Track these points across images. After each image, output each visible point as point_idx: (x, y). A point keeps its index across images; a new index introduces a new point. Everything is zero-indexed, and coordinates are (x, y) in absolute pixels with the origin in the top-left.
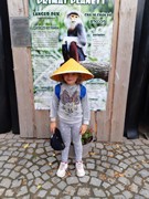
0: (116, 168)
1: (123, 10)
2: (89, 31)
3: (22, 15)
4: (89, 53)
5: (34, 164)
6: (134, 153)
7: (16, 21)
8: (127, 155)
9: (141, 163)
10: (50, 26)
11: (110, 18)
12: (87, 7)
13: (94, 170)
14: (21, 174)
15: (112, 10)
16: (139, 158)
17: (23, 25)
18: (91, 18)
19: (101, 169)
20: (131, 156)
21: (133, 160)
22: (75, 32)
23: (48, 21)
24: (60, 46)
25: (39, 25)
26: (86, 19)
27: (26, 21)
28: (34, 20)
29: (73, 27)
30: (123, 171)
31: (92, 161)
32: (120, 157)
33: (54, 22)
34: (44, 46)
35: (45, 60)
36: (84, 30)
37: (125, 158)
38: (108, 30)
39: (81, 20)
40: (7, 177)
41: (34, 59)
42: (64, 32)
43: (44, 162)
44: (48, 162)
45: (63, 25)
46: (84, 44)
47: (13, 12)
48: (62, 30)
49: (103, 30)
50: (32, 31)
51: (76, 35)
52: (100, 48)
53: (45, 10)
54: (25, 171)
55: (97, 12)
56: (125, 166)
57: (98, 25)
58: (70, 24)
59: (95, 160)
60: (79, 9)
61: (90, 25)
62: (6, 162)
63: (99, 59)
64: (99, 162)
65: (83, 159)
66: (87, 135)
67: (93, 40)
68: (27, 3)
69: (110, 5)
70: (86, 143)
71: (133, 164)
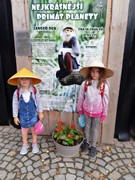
0: (102, 170)
1: (114, 24)
2: (83, 43)
4: (82, 62)
5: (29, 159)
6: (122, 156)
7: (19, 34)
8: (115, 157)
9: (127, 166)
10: (48, 39)
11: (101, 32)
12: (80, 23)
13: (81, 170)
14: (17, 167)
15: (103, 25)
16: (126, 162)
17: (25, 38)
18: (84, 32)
19: (87, 169)
20: (119, 159)
21: (120, 163)
22: (70, 44)
23: (46, 34)
24: (56, 56)
25: (38, 38)
26: (79, 33)
27: (27, 34)
28: (34, 33)
29: (68, 40)
30: (109, 174)
31: (81, 161)
32: (107, 159)
33: (51, 36)
34: (42, 56)
35: (43, 68)
37: (113, 160)
38: (100, 42)
39: (75, 34)
40: (4, 169)
41: (34, 67)
42: (60, 44)
43: (38, 157)
44: (41, 158)
45: (59, 38)
46: (77, 55)
47: (17, 27)
48: (59, 42)
49: (95, 42)
50: (33, 43)
53: (44, 25)
54: (20, 165)
55: (89, 26)
56: (111, 169)
57: (91, 38)
58: (65, 37)
59: (84, 159)
60: (73, 24)
61: (83, 38)
62: (6, 155)
64: (87, 162)
65: (73, 158)
66: (77, 137)
67: (86, 51)
68: (28, 19)
69: (102, 20)
70: (75, 144)
71: (119, 167)
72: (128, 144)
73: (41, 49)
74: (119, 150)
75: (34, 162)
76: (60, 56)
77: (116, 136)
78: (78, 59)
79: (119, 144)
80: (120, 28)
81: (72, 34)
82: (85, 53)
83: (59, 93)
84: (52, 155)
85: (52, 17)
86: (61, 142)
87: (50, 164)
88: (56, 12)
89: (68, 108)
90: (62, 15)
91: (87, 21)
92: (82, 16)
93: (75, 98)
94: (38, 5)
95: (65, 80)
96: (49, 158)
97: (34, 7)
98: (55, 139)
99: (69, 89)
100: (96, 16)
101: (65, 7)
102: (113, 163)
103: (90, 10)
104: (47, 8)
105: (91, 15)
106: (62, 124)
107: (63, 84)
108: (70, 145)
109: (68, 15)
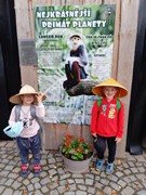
0: (113, 185)
1: (123, 31)
2: (91, 52)
3: (29, 38)
4: (90, 71)
6: (135, 170)
7: (24, 43)
8: (127, 172)
9: (140, 181)
10: (54, 47)
11: (110, 40)
12: (88, 31)
13: (93, 186)
14: (23, 185)
15: (112, 32)
16: (139, 176)
17: (30, 47)
18: (92, 40)
19: (99, 186)
20: (132, 174)
21: (133, 178)
23: (52, 43)
24: (63, 65)
25: (44, 46)
26: (87, 41)
27: (32, 43)
28: (40, 42)
29: (75, 48)
30: (121, 190)
32: (119, 174)
33: (57, 44)
34: (48, 65)
35: (49, 78)
36: (85, 51)
37: (125, 175)
38: (109, 50)
39: (83, 42)
40: (10, 187)
41: (40, 77)
42: (67, 53)
43: (45, 174)
44: (49, 174)
45: (66, 47)
46: (85, 64)
47: (21, 35)
48: (65, 51)
49: (104, 50)
50: (38, 52)
51: (78, 56)
52: (101, 67)
53: (50, 34)
54: (26, 182)
55: (97, 34)
56: (123, 184)
57: (99, 46)
58: (72, 45)
59: (95, 175)
60: (81, 32)
61: (91, 47)
62: (11, 172)
63: (100, 77)
64: (98, 178)
65: (83, 174)
66: (87, 151)
67: (94, 60)
69: (110, 28)
70: (85, 159)
71: (132, 182)
72: (140, 158)
73: (47, 59)
74: (131, 164)
76: (67, 66)
77: (128, 150)
78: (86, 68)
79: (131, 158)
80: (129, 35)
81: (79, 43)
82: (93, 62)
83: (66, 104)
84: (60, 171)
85: (58, 24)
86: (70, 157)
87: (59, 180)
88: (62, 19)
89: (76, 121)
90: (68, 23)
91: (95, 29)
92: (89, 24)
93: (83, 110)
94: (44, 13)
95: (72, 90)
96: (57, 174)
97: (39, 15)
98: (63, 154)
99: (76, 99)
100: (104, 23)
101: (72, 14)
102: (125, 179)
103: (98, 17)
104: (52, 15)
105: (99, 22)
106: (70, 137)
107: (71, 95)
108: (80, 160)
109: (75, 23)
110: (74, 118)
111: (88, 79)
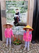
1: (30, 8)
2: (21, 14)
3: (4, 9)
4: (21, 19)
5: (5, 50)
6: (34, 48)
7: (2, 11)
9: (35, 51)
10: (11, 12)
11: (26, 10)
12: (20, 8)
20: (33, 49)
21: (33, 50)
22: (17, 14)
25: (8, 12)
27: (5, 11)
31: (22, 50)
33: (12, 11)
36: (20, 13)
37: (31, 49)
41: (7, 21)
43: (8, 50)
44: (9, 50)
45: (14, 12)
46: (20, 17)
47: (2, 9)
48: (14, 13)
49: (25, 13)
50: (6, 14)
51: (18, 15)
52: (24, 18)
53: (10, 8)
55: (23, 9)
56: (31, 52)
57: (24, 12)
60: (18, 8)
61: (21, 12)
63: (24, 21)
65: (19, 49)
66: (20, 42)
67: (22, 16)
68: (5, 6)
69: (27, 7)
70: (20, 45)
71: (33, 51)
73: (9, 16)
74: (33, 46)
75: (6, 51)
78: (20, 18)
79: (33, 44)
80: (32, 9)
82: (22, 17)
83: (14, 29)
86: (15, 44)
88: (13, 5)
89: (17, 34)
90: (15, 6)
91: (22, 7)
92: (21, 6)
93: (19, 30)
94: (8, 3)
95: (16, 25)
96: (11, 50)
97: (7, 3)
99: (17, 27)
100: (25, 6)
101: (16, 3)
102: (31, 50)
103: (23, 4)
105: (23, 6)
107: (16, 26)
108: (18, 45)
109: (17, 6)
110: (17, 33)
111: (21, 21)
